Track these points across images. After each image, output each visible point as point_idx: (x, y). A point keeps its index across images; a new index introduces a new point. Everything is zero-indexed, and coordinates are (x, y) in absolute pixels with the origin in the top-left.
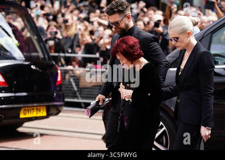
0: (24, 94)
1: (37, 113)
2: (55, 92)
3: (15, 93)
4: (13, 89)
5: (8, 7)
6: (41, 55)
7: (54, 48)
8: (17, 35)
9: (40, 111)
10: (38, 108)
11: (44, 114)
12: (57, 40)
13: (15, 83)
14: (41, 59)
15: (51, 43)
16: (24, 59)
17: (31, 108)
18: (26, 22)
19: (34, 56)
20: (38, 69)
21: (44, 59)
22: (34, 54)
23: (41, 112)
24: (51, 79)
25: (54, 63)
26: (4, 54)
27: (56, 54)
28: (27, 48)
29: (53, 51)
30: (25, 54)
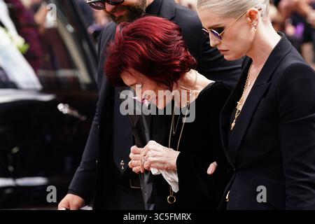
3: (14, 176)
4: (11, 168)
6: (83, 76)
8: (22, 22)
13: (15, 150)
14: (83, 87)
16: (39, 86)
19: (65, 78)
20: (75, 113)
21: (92, 86)
22: (64, 73)
28: (47, 58)
30: (42, 72)
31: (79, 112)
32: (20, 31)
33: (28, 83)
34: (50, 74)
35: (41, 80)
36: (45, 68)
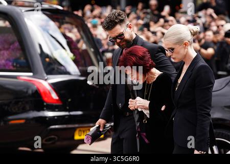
0: (80, 113)
3: (69, 111)
4: (68, 108)
5: (62, 17)
7: (111, 61)
8: (73, 47)
13: (70, 100)
15: (109, 55)
16: (79, 74)
17: (86, 129)
18: (82, 33)
20: (94, 85)
26: (58, 68)
28: (83, 62)
30: (81, 68)
32: (72, 51)
33: (75, 72)
35: (81, 71)
36: (82, 66)
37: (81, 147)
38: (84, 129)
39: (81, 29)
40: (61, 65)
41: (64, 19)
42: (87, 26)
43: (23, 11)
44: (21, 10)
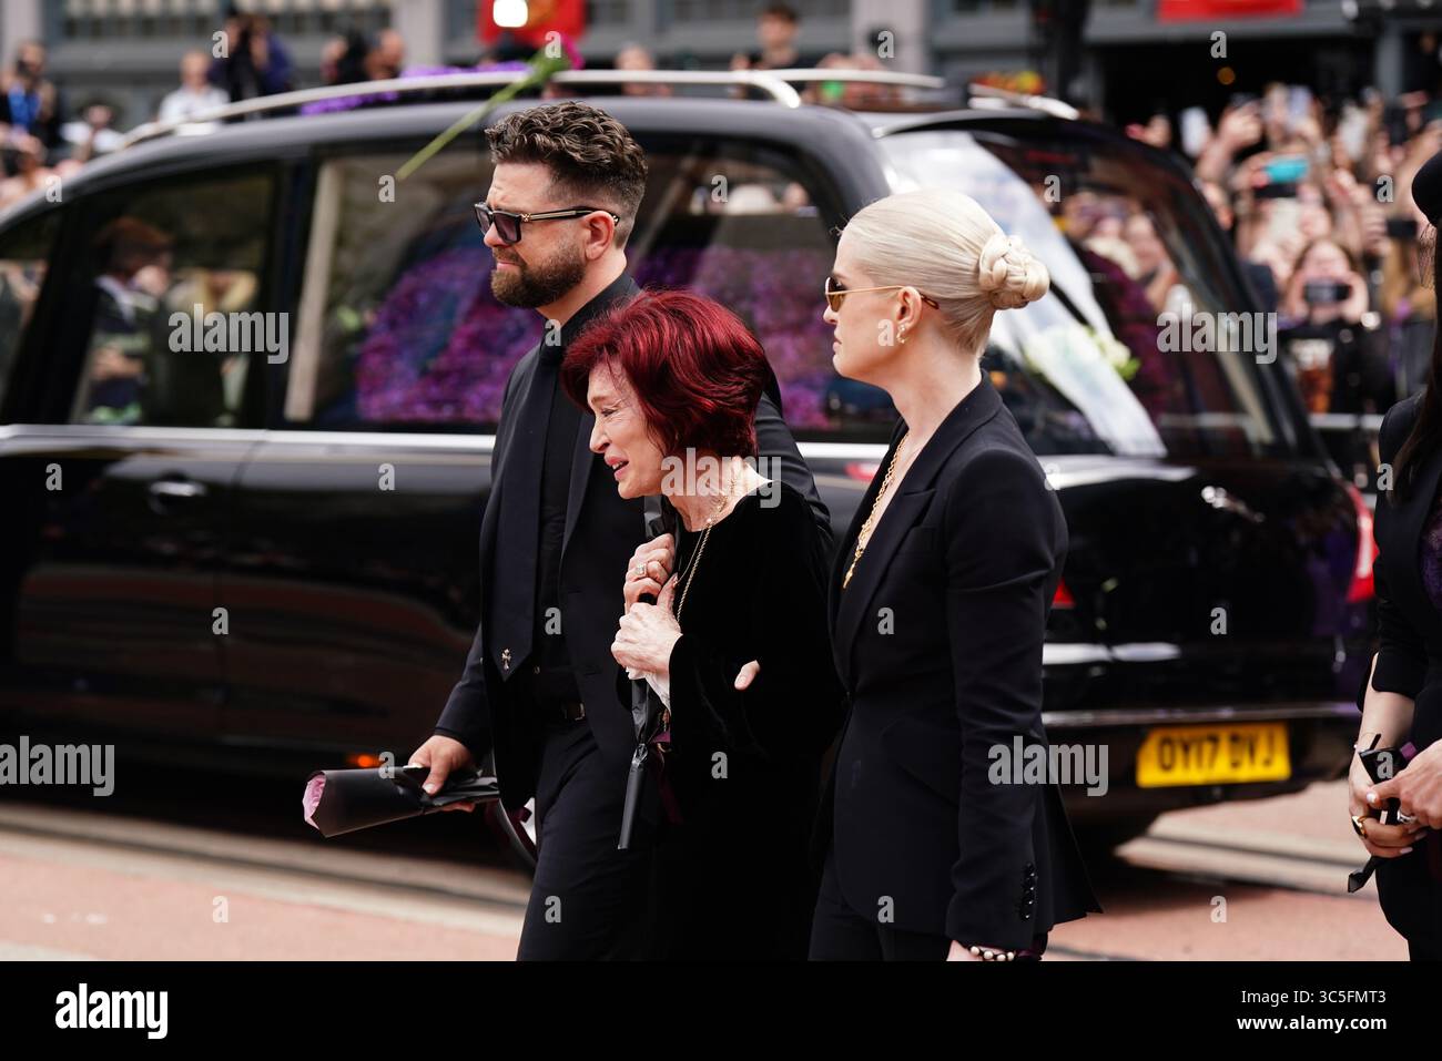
0: (1162, 651)
1: (1235, 765)
2: (1339, 642)
3: (1110, 640)
4: (1101, 624)
5: (1074, 158)
6: (1256, 426)
7: (1326, 382)
8: (1125, 311)
9: (1252, 752)
10: (1242, 731)
11: (1280, 768)
12: (1347, 337)
13: (1110, 585)
14: (1257, 452)
15: (1315, 353)
16: (1160, 450)
17: (1204, 732)
18: (1175, 237)
19: (1214, 431)
20: (1241, 508)
21: (1277, 449)
22: (1212, 420)
23: (1262, 753)
24: (1320, 568)
25: (1336, 473)
26: (1049, 421)
27: (1344, 422)
28: (1179, 388)
29: (1321, 401)
30: (1167, 420)
31: (1250, 505)
32: (1119, 331)
33: (1138, 443)
34: (1187, 422)
35: (1166, 436)
36: (1175, 409)
37: (1168, 824)
38: (1186, 734)
39: (1168, 218)
40: (1068, 405)
41: (1086, 169)
42: (1200, 200)
43: (878, 131)
44: (867, 129)
